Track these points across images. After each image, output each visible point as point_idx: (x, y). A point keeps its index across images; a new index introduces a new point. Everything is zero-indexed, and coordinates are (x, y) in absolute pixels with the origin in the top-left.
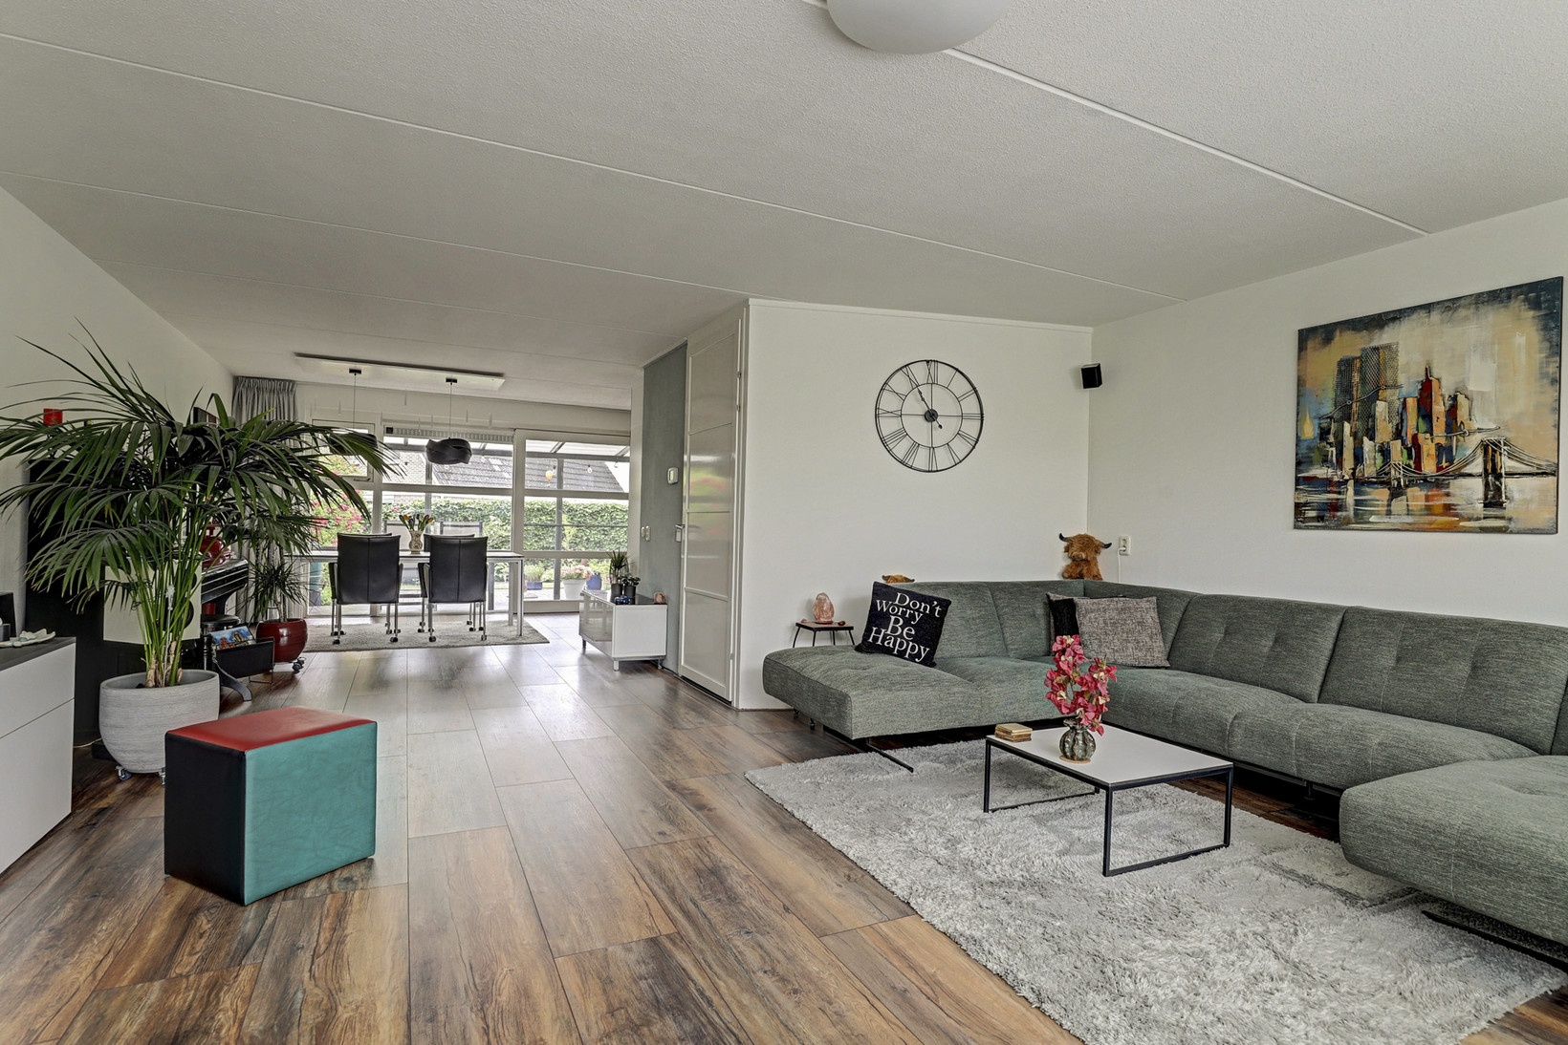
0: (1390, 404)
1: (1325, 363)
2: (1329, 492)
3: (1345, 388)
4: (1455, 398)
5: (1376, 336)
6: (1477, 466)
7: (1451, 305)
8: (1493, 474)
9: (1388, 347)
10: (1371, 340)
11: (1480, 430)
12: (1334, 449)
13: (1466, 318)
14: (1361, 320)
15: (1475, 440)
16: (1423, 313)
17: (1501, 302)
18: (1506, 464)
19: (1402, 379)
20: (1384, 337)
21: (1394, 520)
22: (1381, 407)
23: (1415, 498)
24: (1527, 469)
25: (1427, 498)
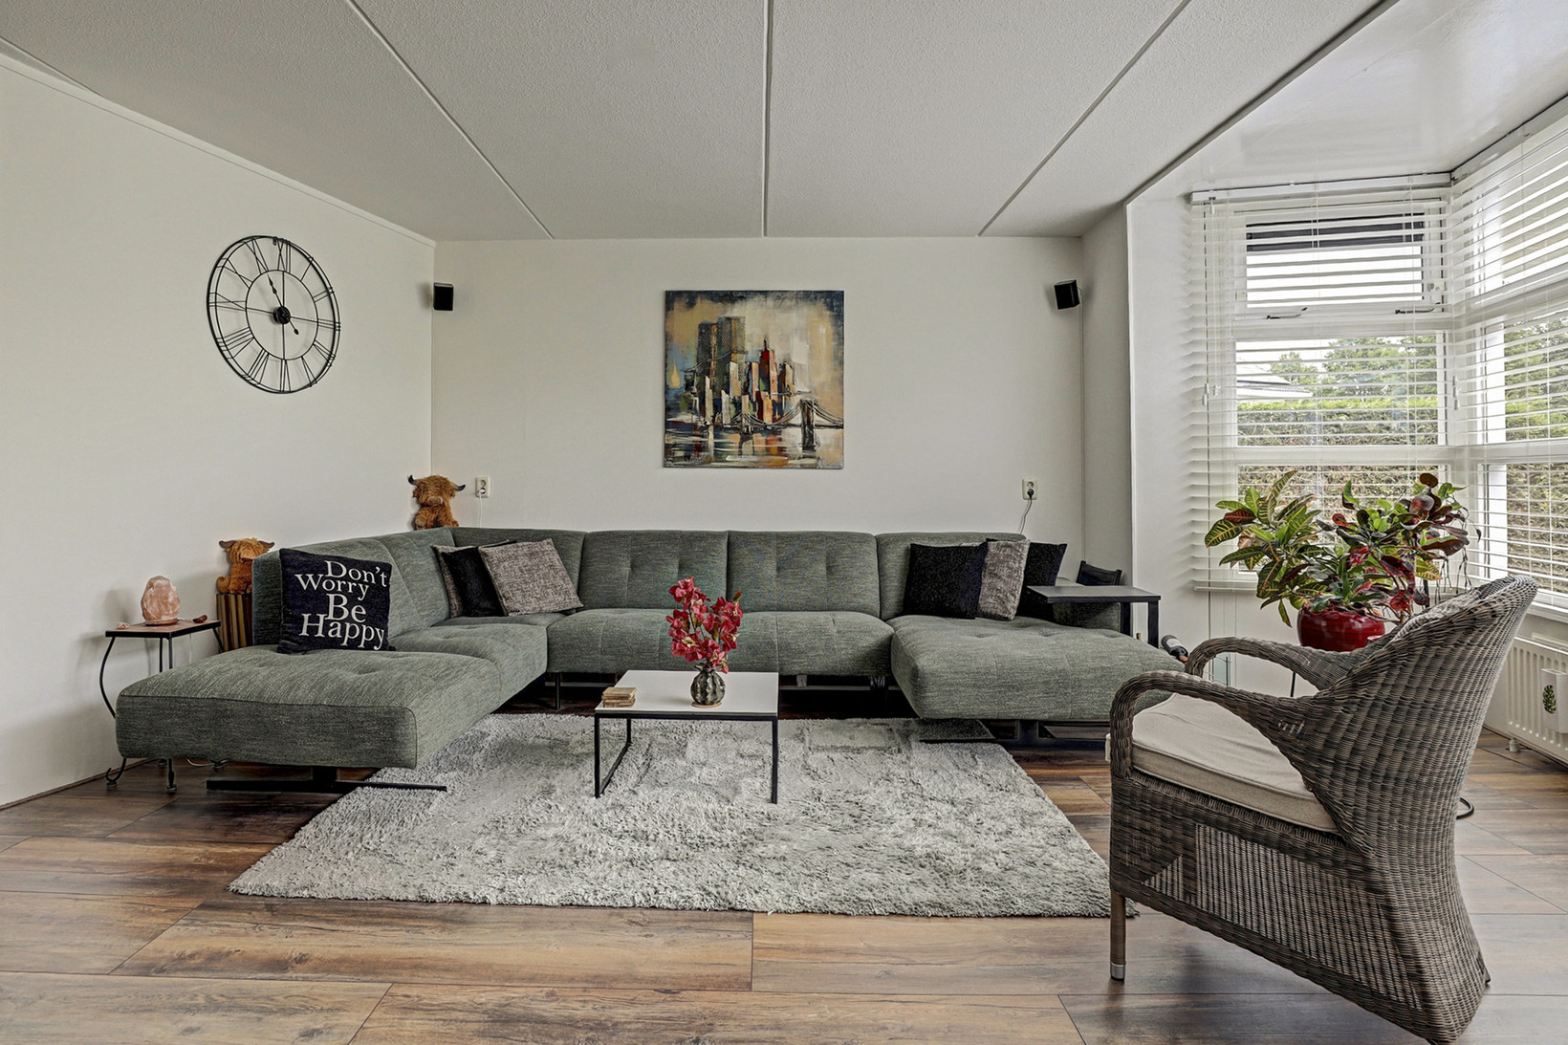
0: (740, 365)
1: (688, 323)
2: (694, 435)
3: (704, 347)
4: (783, 367)
5: (729, 309)
6: (798, 419)
7: (780, 295)
8: (808, 426)
9: (737, 319)
10: (725, 312)
11: (800, 393)
12: (697, 399)
13: (790, 308)
14: (717, 293)
15: (795, 400)
16: (762, 297)
17: (811, 300)
18: (816, 419)
19: (748, 347)
20: (736, 311)
21: (744, 459)
22: (733, 366)
23: (759, 442)
24: (827, 423)
25: (767, 442)
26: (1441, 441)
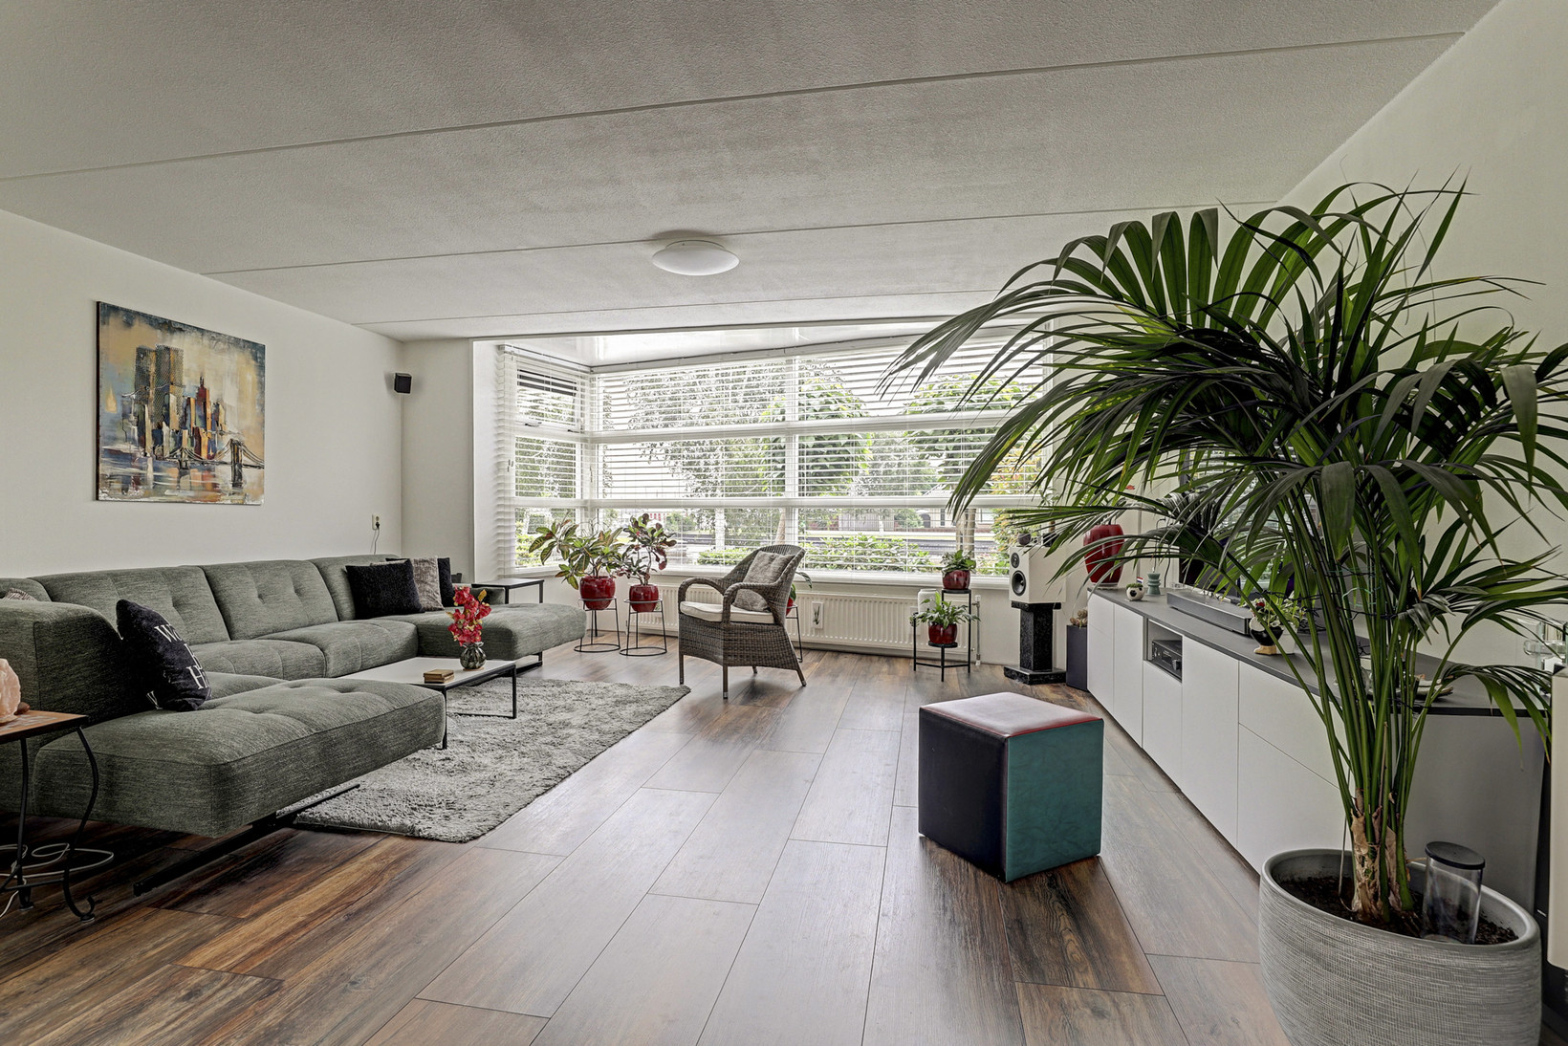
0: (178, 398)
1: (123, 344)
2: (133, 467)
3: (142, 375)
4: (217, 405)
5: (168, 338)
6: (228, 457)
7: (216, 337)
8: (236, 462)
9: (176, 351)
10: (164, 340)
11: (230, 433)
12: (136, 428)
13: (222, 351)
14: (156, 319)
15: (226, 439)
16: (199, 334)
17: (241, 348)
18: (244, 459)
19: (185, 381)
20: (175, 342)
21: (180, 494)
22: (173, 399)
23: (196, 478)
24: (252, 463)
25: (203, 478)
26: (578, 496)
